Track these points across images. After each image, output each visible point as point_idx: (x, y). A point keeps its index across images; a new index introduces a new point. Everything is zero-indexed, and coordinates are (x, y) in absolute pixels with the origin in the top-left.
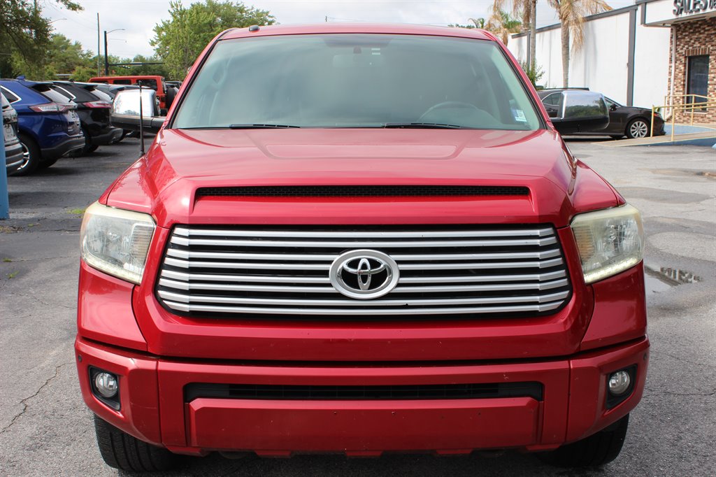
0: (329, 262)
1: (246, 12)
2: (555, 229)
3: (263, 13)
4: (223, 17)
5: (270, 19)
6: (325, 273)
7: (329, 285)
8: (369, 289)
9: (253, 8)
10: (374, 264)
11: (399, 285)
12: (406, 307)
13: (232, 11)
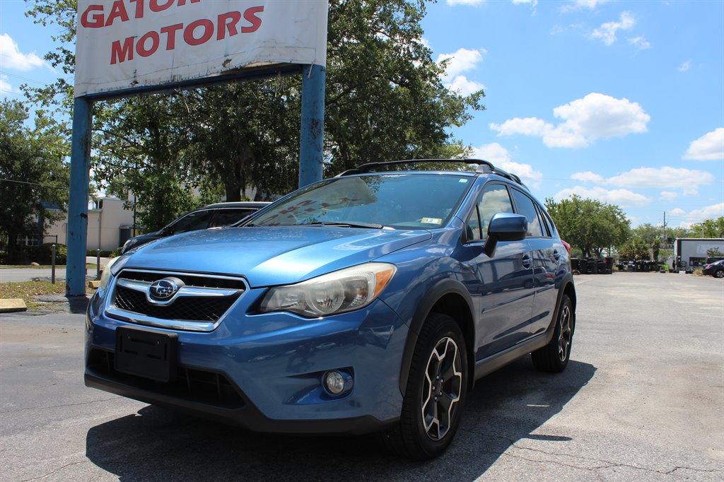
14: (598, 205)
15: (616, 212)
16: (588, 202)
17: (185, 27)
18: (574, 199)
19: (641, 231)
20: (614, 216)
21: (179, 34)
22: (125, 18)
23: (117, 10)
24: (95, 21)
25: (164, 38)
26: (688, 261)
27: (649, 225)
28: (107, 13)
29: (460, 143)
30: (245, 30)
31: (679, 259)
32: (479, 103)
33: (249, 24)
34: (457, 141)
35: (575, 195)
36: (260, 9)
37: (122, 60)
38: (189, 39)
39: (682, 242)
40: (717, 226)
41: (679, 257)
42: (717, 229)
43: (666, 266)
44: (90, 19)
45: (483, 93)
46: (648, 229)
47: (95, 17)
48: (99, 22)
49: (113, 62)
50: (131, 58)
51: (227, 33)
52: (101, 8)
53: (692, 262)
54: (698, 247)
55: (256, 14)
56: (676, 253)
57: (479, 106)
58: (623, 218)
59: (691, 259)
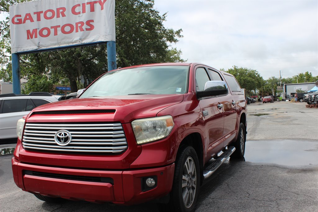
0: (54, 134)
1: (248, 71)
2: (121, 124)
3: (254, 71)
4: (240, 73)
5: (256, 73)
6: (53, 137)
7: (54, 141)
8: (64, 142)
9: (250, 69)
10: (65, 134)
11: (72, 142)
12: (73, 149)
13: (243, 71)
14: (246, 70)
15: (255, 73)
16: (242, 69)
17: (61, 26)
18: (235, 68)
19: (270, 81)
20: (254, 75)
21: (59, 29)
22: (32, 21)
23: (28, 17)
24: (18, 21)
25: (52, 31)
26: (290, 95)
27: (274, 77)
28: (23, 18)
29: (175, 49)
30: (87, 29)
31: (285, 94)
32: (181, 34)
33: (89, 27)
34: (174, 48)
35: (235, 66)
36: (92, 21)
37: (32, 38)
38: (63, 32)
39: (287, 86)
40: (305, 76)
41: (286, 93)
42: (305, 78)
43: (281, 98)
44: (16, 20)
45: (181, 30)
46: (274, 79)
47: (18, 20)
48: (20, 22)
49: (28, 38)
50: (36, 37)
51: (79, 30)
52: (20, 16)
53: (292, 95)
54: (294, 88)
55: (91, 23)
56: (284, 92)
57: (181, 36)
58: (259, 76)
59: (292, 94)
